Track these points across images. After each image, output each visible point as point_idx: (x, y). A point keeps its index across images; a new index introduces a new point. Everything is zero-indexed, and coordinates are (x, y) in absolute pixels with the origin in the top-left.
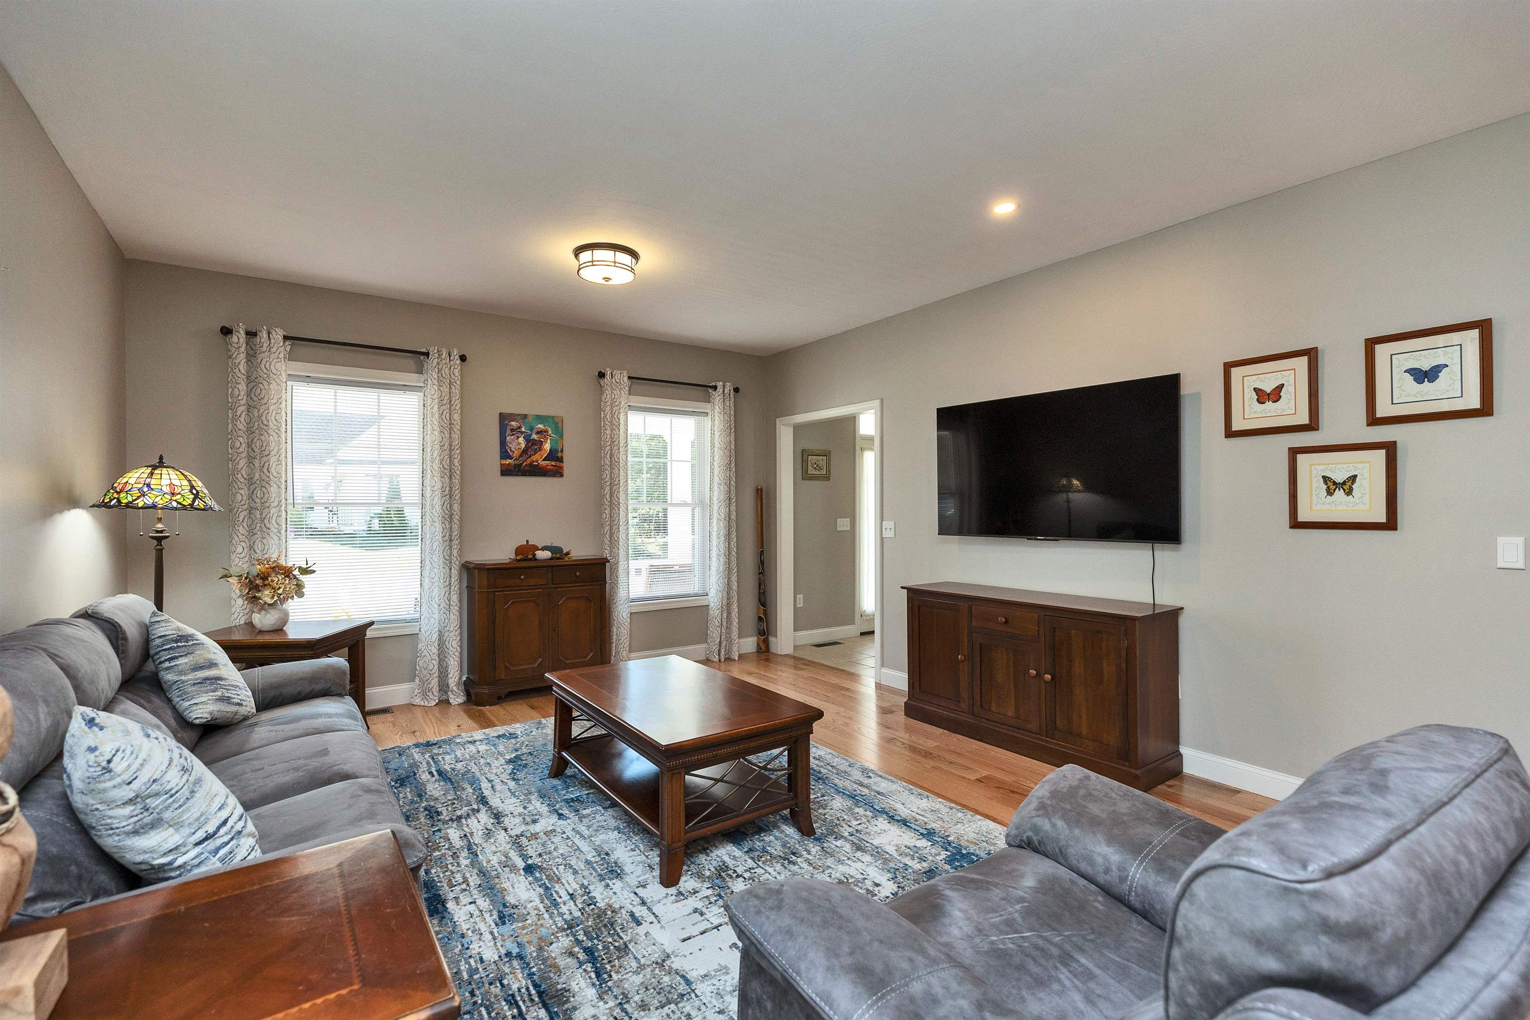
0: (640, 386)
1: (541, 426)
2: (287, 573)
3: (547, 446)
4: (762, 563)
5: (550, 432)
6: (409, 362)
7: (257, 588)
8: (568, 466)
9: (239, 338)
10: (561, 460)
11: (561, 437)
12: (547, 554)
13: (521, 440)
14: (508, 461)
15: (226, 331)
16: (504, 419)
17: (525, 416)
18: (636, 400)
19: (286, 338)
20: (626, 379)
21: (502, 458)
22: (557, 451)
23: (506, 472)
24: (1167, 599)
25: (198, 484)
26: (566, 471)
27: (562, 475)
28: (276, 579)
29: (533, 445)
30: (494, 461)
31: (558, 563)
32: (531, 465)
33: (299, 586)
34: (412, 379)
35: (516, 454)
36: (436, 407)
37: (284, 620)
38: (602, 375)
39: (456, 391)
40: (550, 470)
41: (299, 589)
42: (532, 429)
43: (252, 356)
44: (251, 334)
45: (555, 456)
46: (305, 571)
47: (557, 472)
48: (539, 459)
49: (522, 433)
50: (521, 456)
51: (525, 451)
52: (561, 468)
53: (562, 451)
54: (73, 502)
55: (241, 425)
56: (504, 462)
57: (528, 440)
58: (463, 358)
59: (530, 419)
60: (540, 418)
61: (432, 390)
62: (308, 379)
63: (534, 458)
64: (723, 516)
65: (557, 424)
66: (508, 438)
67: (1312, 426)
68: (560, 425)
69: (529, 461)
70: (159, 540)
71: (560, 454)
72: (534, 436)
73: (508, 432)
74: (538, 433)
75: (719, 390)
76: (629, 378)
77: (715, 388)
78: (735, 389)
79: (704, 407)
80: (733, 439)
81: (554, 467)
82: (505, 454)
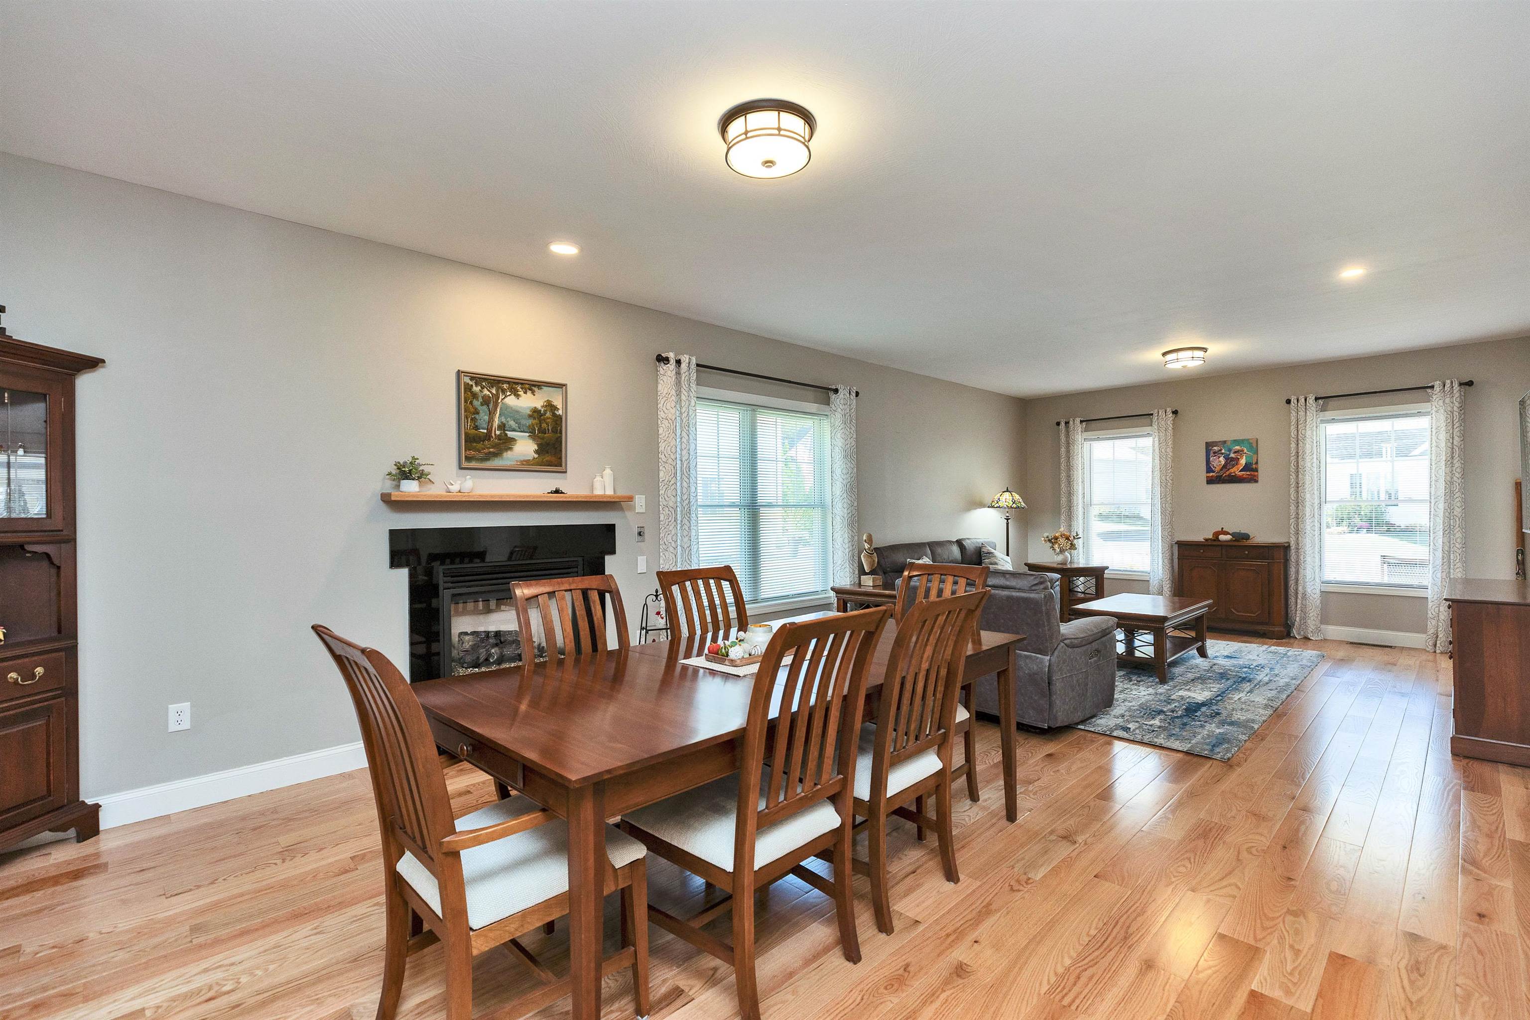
0: (1329, 403)
1: (1238, 448)
2: (1069, 538)
3: (1243, 461)
5: (1245, 451)
6: (1145, 420)
7: (1053, 543)
8: (1262, 474)
9: (1063, 424)
10: (1256, 470)
11: (1257, 452)
12: (1229, 537)
13: (1222, 459)
14: (1211, 474)
15: (1058, 424)
16: (1209, 445)
17: (1225, 442)
18: (1329, 415)
19: (1081, 422)
20: (1311, 401)
21: (1208, 472)
22: (1251, 464)
23: (1210, 481)
25: (1018, 498)
26: (1260, 479)
27: (1256, 481)
28: (1063, 540)
29: (1231, 462)
30: (1203, 475)
31: (1236, 543)
32: (1229, 475)
33: (1073, 544)
34: (1148, 429)
35: (1218, 468)
36: (1158, 445)
37: (1065, 560)
38: (1288, 402)
39: (1170, 434)
40: (1245, 478)
41: (1073, 547)
42: (1230, 450)
43: (1067, 434)
44: (1067, 423)
45: (1250, 467)
46: (1075, 538)
47: (1253, 479)
48: (1236, 471)
49: (1222, 454)
50: (1221, 470)
51: (1225, 466)
52: (1256, 476)
53: (1257, 463)
54: (983, 505)
55: (1063, 467)
56: (1208, 475)
57: (1227, 458)
58: (1175, 413)
59: (1229, 443)
60: (1236, 442)
61: (1156, 435)
62: (1098, 439)
63: (1232, 470)
65: (1253, 445)
66: (1211, 459)
68: (1254, 445)
69: (1228, 473)
70: (1007, 519)
71: (1254, 466)
72: (1232, 455)
73: (1212, 454)
74: (1235, 452)
75: (1437, 389)
76: (1316, 399)
77: (1432, 387)
78: (1461, 384)
79: (1424, 407)
80: (1456, 432)
81: (1250, 475)
82: (1209, 469)
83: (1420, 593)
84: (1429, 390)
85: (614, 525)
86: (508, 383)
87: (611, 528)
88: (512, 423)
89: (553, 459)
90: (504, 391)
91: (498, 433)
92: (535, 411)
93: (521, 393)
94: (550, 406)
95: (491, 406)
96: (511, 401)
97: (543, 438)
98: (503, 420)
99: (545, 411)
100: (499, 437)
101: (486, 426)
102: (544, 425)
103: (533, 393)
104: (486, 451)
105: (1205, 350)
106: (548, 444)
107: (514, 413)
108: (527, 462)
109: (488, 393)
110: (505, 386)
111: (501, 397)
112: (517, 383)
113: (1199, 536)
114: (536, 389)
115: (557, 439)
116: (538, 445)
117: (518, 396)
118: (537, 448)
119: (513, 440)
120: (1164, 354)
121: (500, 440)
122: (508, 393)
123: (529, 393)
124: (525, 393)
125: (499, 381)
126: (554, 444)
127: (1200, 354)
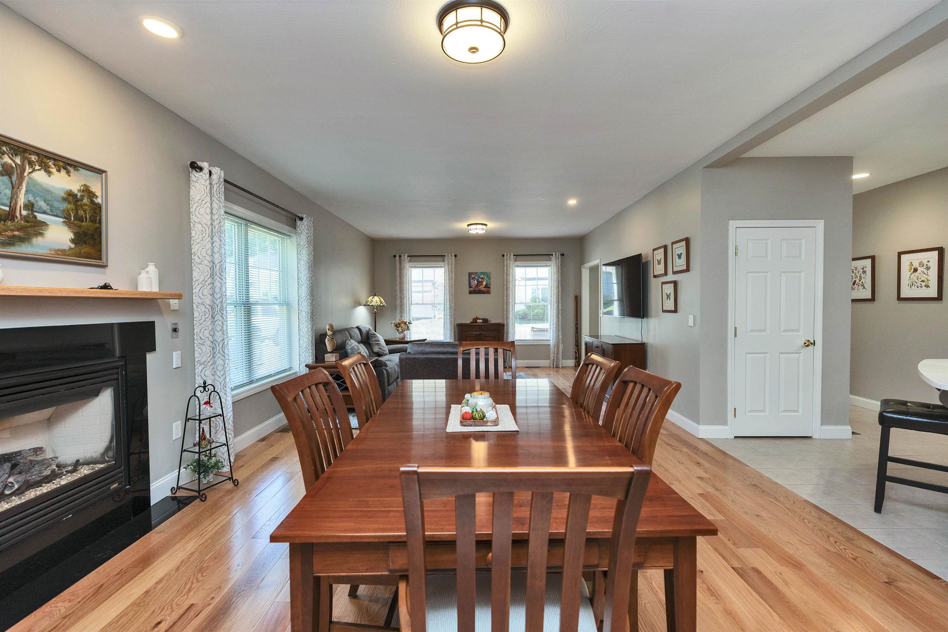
0: (519, 258)
1: (482, 276)
2: (405, 323)
3: (484, 283)
4: (577, 328)
5: (485, 278)
6: (441, 258)
7: (398, 327)
8: (493, 289)
9: (398, 257)
10: (490, 288)
12: (480, 321)
13: (476, 281)
14: (471, 289)
15: (395, 256)
16: (470, 274)
17: (477, 273)
18: (517, 263)
19: (408, 256)
20: (512, 256)
22: (488, 284)
23: (471, 293)
24: (645, 341)
25: (382, 300)
27: (490, 293)
28: (403, 325)
29: (479, 283)
30: (467, 289)
31: (485, 324)
32: (479, 290)
33: (408, 327)
34: (442, 264)
35: (474, 286)
36: (447, 273)
37: (404, 337)
38: (503, 256)
39: (453, 267)
41: (408, 329)
42: (479, 277)
43: (400, 263)
44: (400, 256)
45: (487, 286)
46: (409, 323)
47: (488, 292)
48: (482, 288)
49: (476, 279)
50: (475, 287)
51: (477, 285)
52: (490, 290)
54: (360, 304)
55: (398, 282)
57: (478, 281)
58: (456, 256)
59: (478, 274)
60: (482, 273)
61: (447, 267)
62: (415, 267)
63: (480, 287)
64: (555, 308)
65: (488, 275)
66: (471, 281)
67: (666, 274)
68: (489, 275)
70: (375, 313)
72: (480, 280)
73: (471, 279)
74: (481, 278)
75: (554, 256)
76: (514, 255)
77: (552, 255)
78: (561, 255)
79: (549, 263)
80: (560, 275)
81: (487, 290)
82: (470, 287)
83: (548, 343)
84: (551, 256)
85: (154, 322)
86: (38, 155)
87: (152, 325)
88: (42, 204)
89: (92, 251)
90: (31, 163)
91: (24, 213)
92: (70, 194)
93: (54, 170)
94: (87, 192)
95: (14, 178)
96: (40, 176)
97: (80, 227)
98: (31, 198)
99: (82, 196)
100: (25, 219)
101: (8, 202)
102: (81, 212)
103: (68, 172)
104: (9, 233)
105: (486, 225)
106: (86, 234)
107: (45, 194)
108: (63, 252)
109: (10, 161)
110: (33, 158)
111: (28, 170)
112: (49, 158)
113: (468, 321)
114: (71, 169)
115: (96, 229)
116: (75, 234)
117: (49, 173)
118: (73, 237)
119: (44, 224)
120: (469, 225)
121: (27, 222)
122: (37, 167)
123: (63, 172)
124: (59, 171)
125: (25, 151)
126: (92, 235)
127: (484, 227)
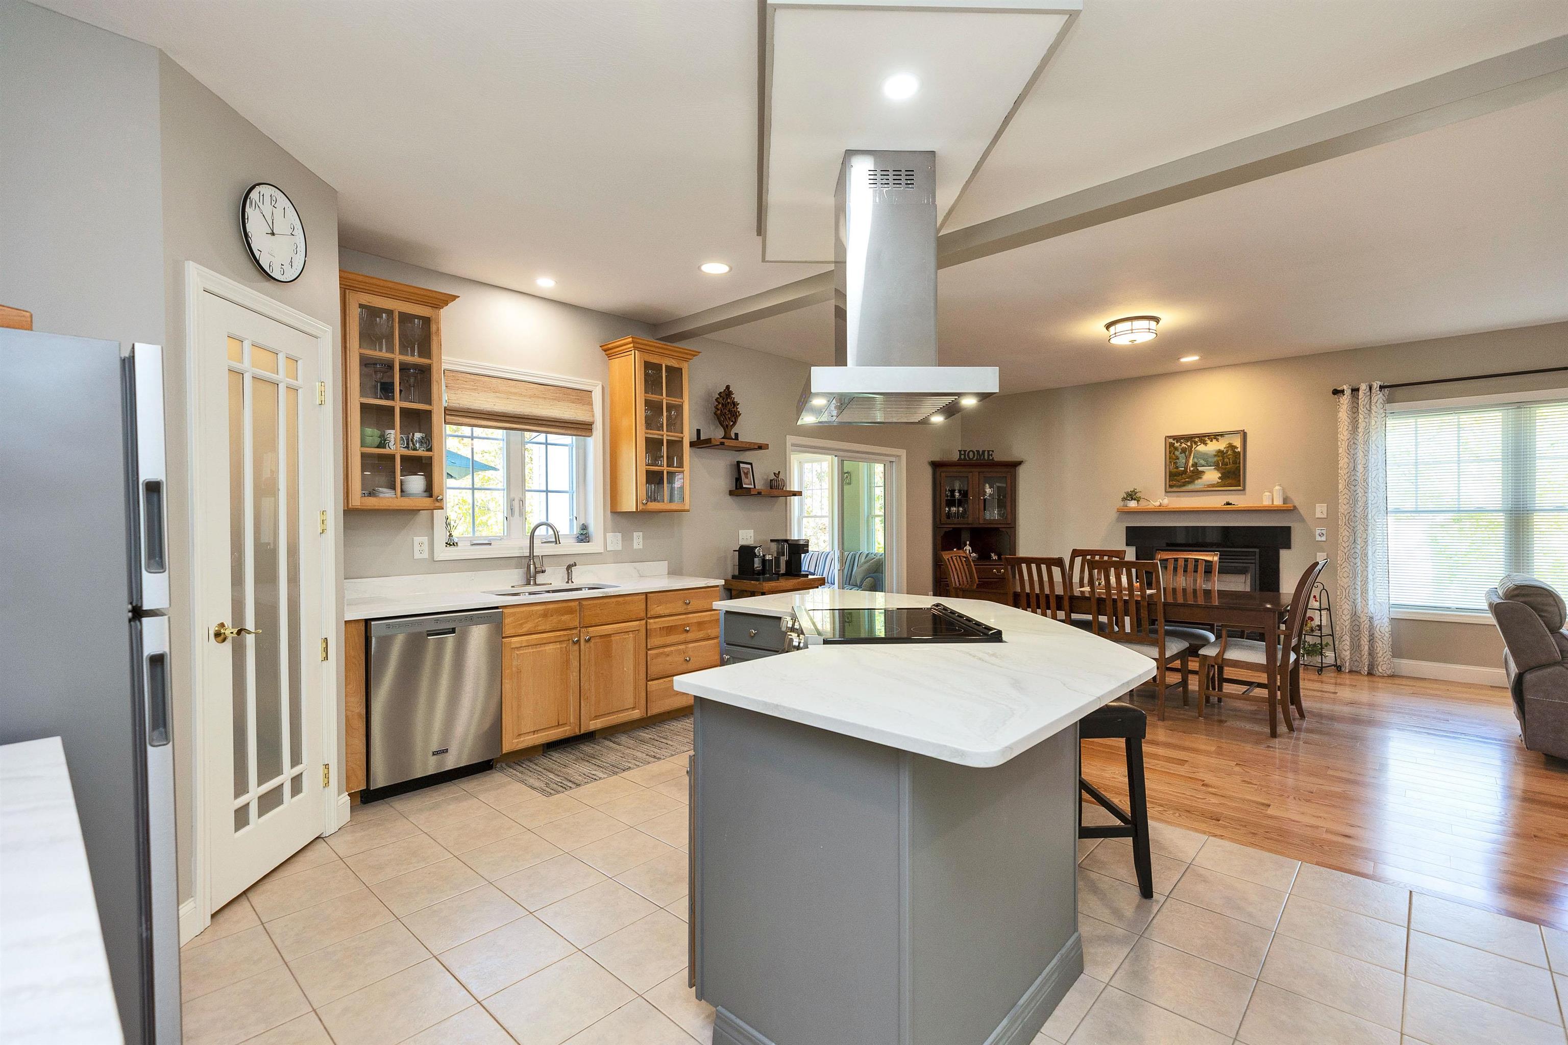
85: (1290, 527)
86: (1199, 437)
87: (1288, 529)
88: (1202, 462)
89: (1234, 482)
90: (1196, 443)
91: (1192, 469)
92: (1220, 451)
93: (1208, 442)
94: (1232, 447)
95: (1187, 453)
96: (1201, 448)
97: (1226, 469)
98: (1196, 460)
99: (1227, 451)
100: (1192, 472)
101: (1183, 466)
102: (1226, 460)
103: (1217, 440)
104: (1183, 481)
106: (1229, 472)
107: (1204, 456)
108: (1213, 485)
109: (1185, 446)
110: (1197, 440)
111: (1194, 446)
112: (1205, 436)
114: (1219, 437)
115: (1236, 468)
116: (1222, 474)
117: (1206, 444)
118: (1220, 475)
119: (1203, 472)
121: (1193, 473)
122: (1199, 444)
123: (1214, 441)
124: (1212, 441)
125: (1192, 438)
126: (1234, 472)
